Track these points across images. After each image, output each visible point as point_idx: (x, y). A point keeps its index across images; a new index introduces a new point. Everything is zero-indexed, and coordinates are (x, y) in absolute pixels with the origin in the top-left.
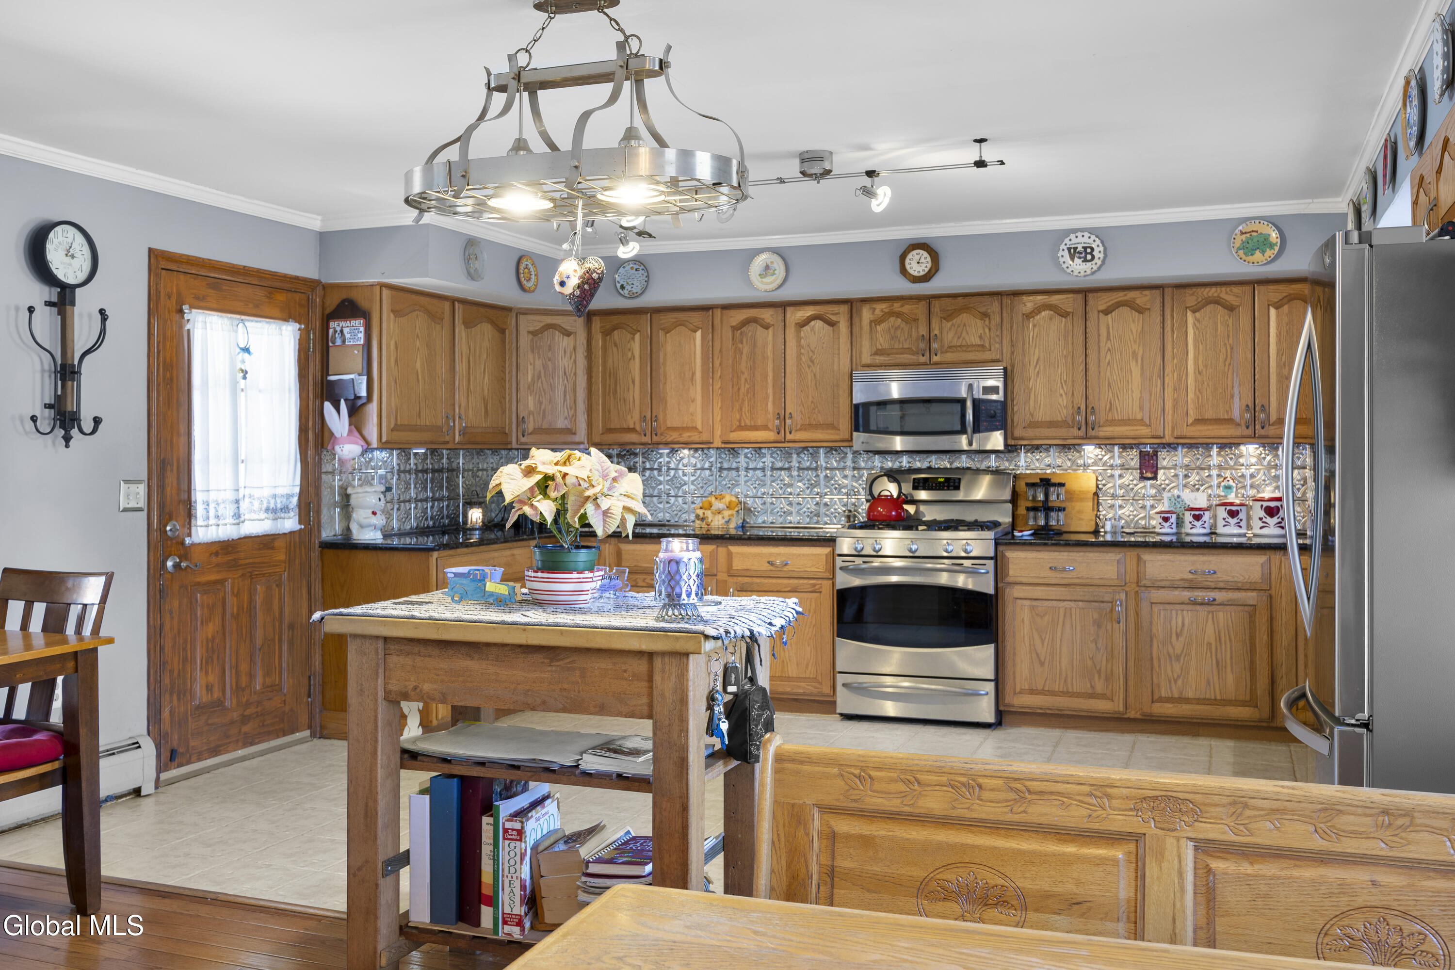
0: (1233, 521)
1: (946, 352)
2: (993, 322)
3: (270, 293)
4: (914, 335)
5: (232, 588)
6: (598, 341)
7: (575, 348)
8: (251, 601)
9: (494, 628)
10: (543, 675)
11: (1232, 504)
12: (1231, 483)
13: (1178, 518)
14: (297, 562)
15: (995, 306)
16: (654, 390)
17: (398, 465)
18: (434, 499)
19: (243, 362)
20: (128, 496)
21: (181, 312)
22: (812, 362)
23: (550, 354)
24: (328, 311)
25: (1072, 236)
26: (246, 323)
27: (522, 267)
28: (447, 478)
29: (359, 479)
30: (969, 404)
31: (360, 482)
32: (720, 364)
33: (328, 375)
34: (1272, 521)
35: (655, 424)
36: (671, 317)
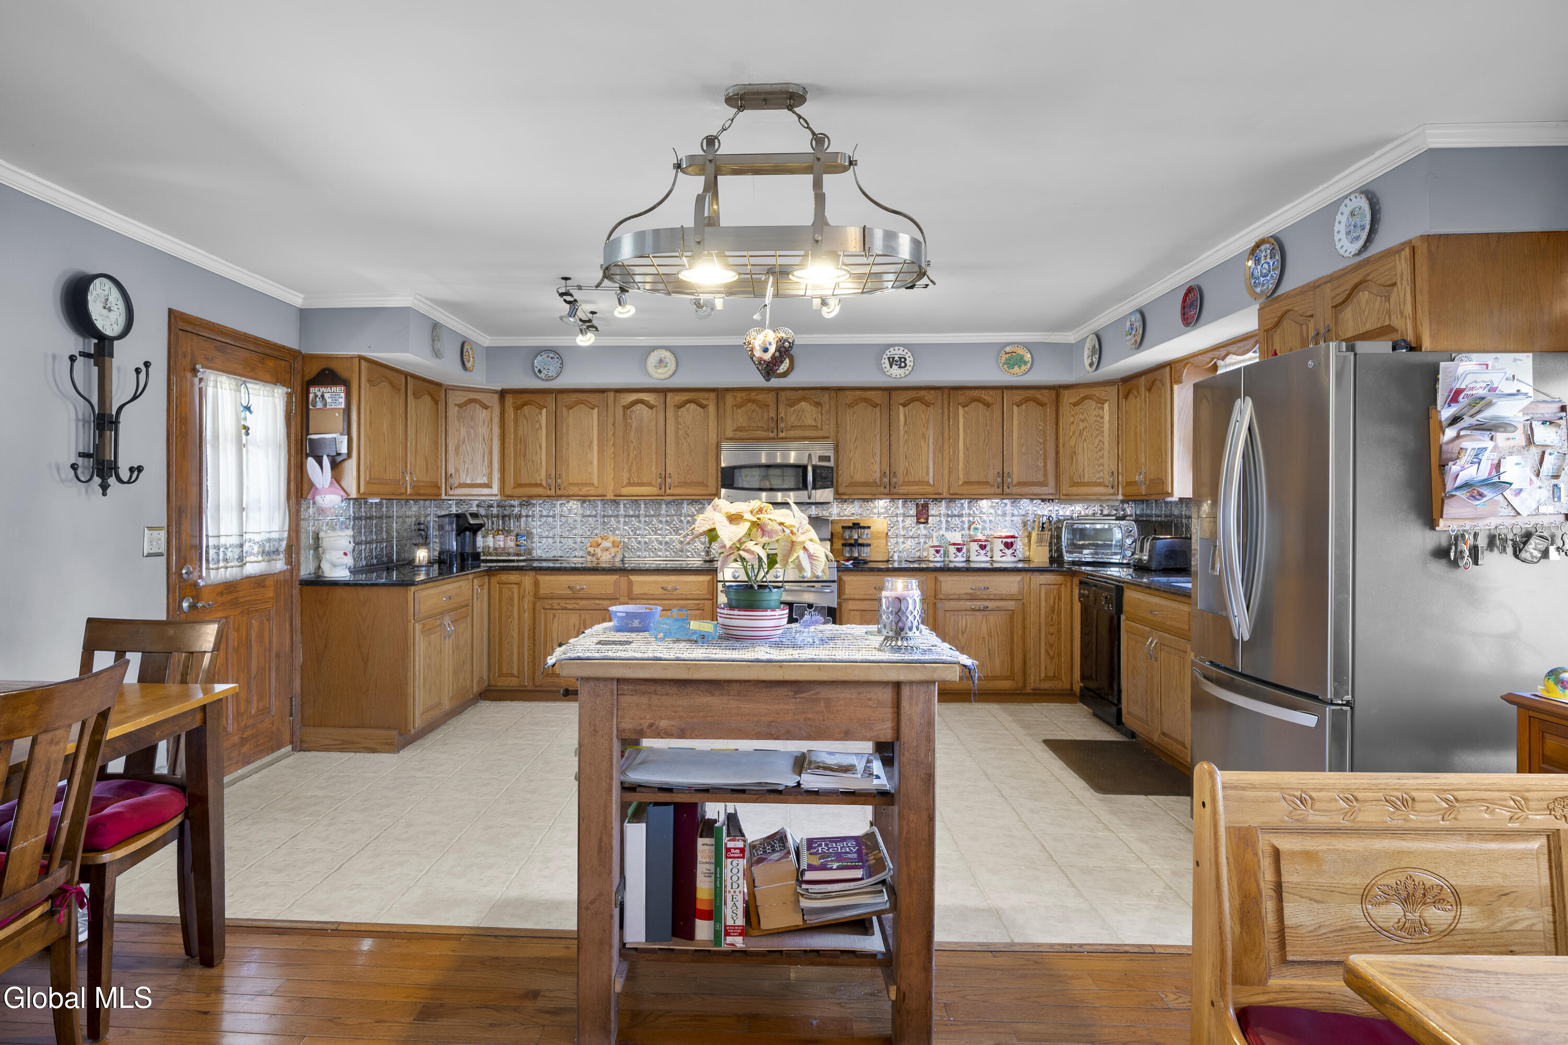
0: (983, 552)
1: (790, 430)
2: (824, 409)
3: (263, 359)
4: (766, 417)
5: (234, 624)
6: (510, 412)
7: (491, 419)
8: (248, 635)
9: (749, 666)
10: (786, 707)
11: (980, 541)
12: (978, 526)
13: (944, 551)
14: (282, 597)
15: (826, 397)
16: (558, 454)
17: (354, 512)
18: (367, 543)
19: (245, 419)
20: (151, 542)
21: (194, 371)
22: (688, 435)
23: (472, 424)
24: (307, 378)
25: (892, 349)
26: (248, 385)
27: (465, 350)
28: (376, 524)
29: (327, 525)
30: (810, 469)
31: (327, 527)
32: (614, 434)
33: (308, 434)
34: (1009, 552)
35: (559, 481)
36: (574, 397)
